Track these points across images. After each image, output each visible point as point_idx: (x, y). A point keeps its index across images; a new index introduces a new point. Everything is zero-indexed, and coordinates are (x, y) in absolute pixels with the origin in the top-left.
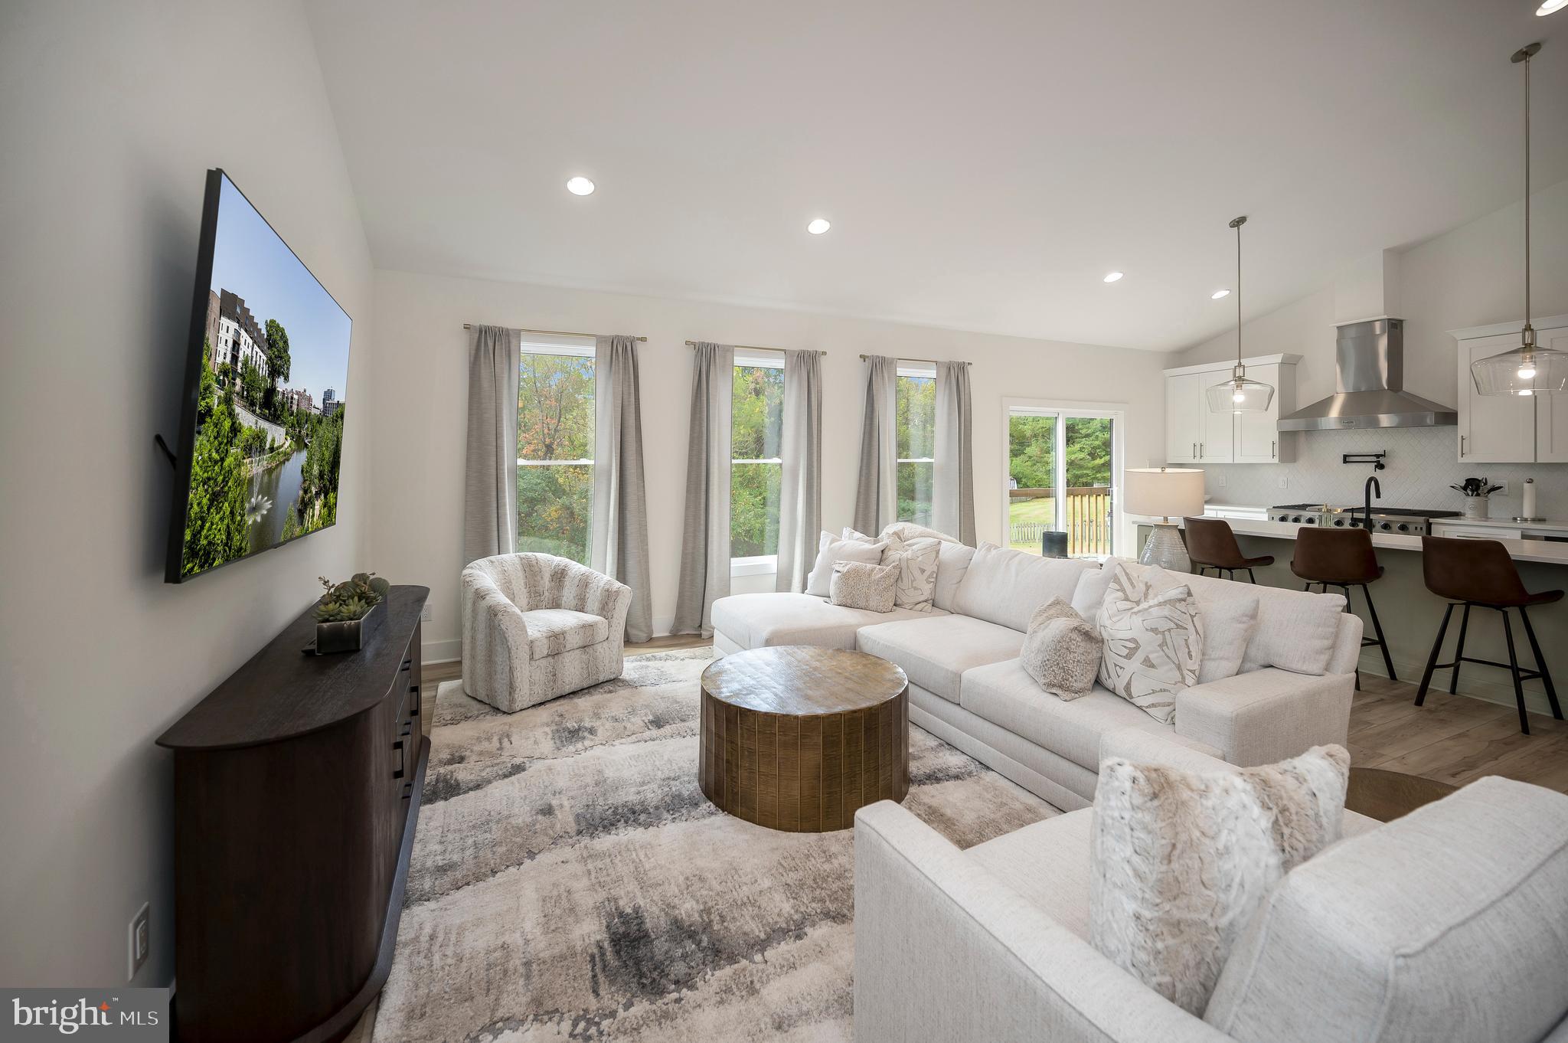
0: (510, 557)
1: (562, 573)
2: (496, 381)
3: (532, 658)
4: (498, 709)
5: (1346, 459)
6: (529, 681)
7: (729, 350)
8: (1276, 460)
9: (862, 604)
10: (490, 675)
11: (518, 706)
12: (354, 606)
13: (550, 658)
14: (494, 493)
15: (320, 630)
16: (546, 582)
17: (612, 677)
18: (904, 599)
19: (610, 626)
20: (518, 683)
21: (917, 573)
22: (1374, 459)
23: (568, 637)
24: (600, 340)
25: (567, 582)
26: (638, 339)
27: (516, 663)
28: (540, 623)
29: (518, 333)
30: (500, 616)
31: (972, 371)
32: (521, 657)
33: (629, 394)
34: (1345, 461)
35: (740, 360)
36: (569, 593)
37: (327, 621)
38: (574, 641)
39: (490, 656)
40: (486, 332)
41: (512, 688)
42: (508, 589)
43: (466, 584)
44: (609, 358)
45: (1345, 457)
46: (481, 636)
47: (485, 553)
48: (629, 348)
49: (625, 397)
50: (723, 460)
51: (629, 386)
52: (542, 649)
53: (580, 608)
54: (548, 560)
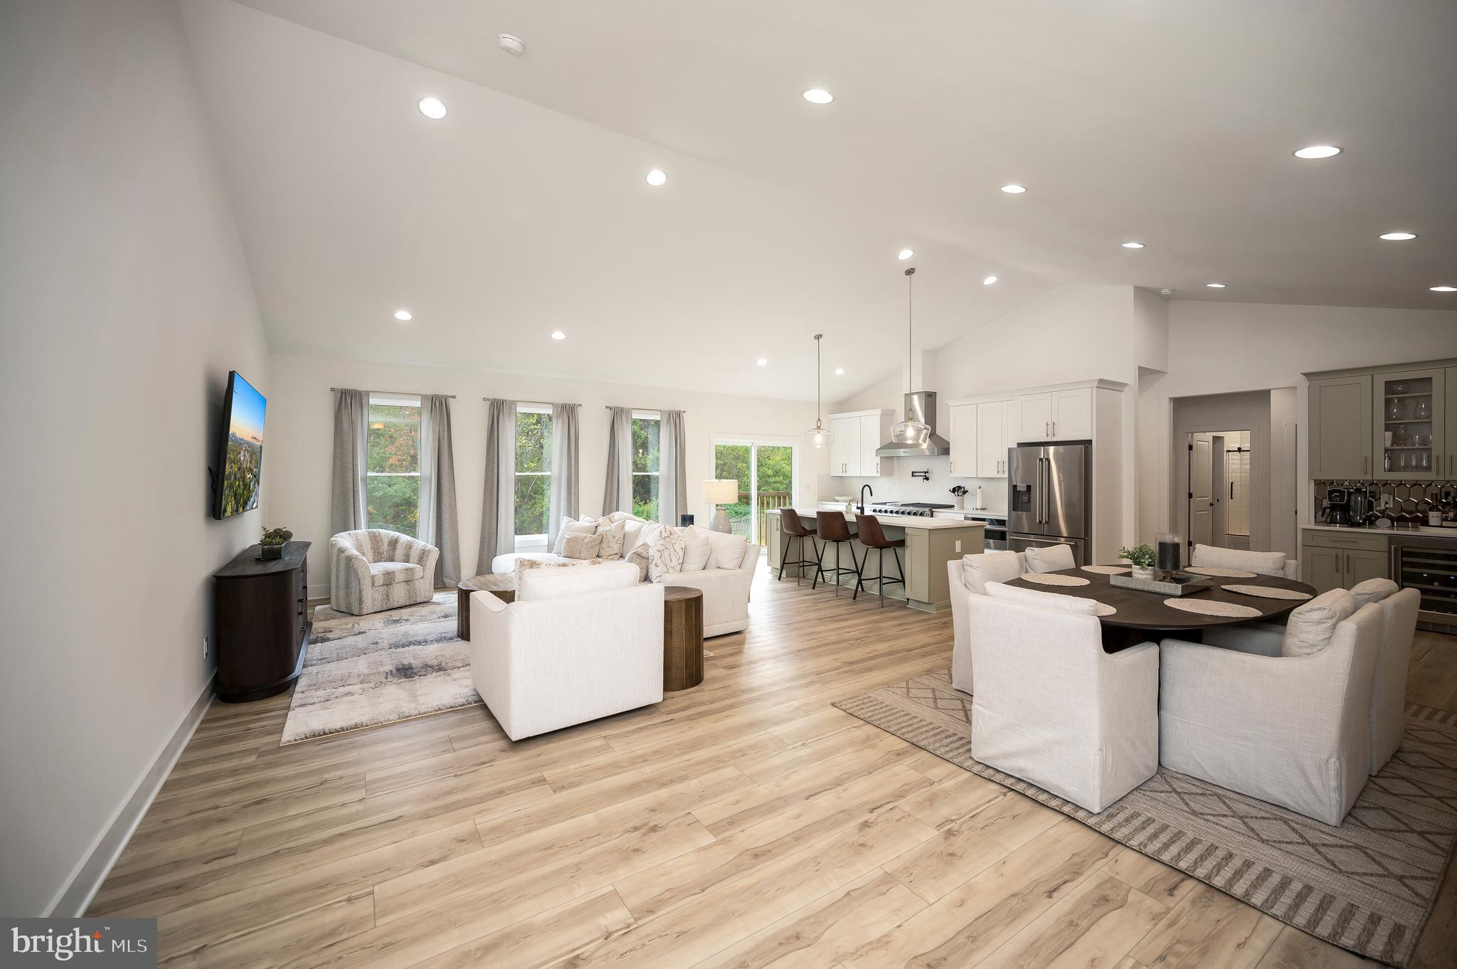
0: (363, 531)
1: (396, 541)
2: (352, 422)
3: (373, 585)
4: (353, 615)
5: (913, 474)
6: (371, 598)
7: (514, 403)
8: (879, 475)
9: (577, 556)
10: (348, 595)
11: (365, 611)
12: (278, 540)
13: (385, 587)
14: (351, 494)
15: (263, 550)
16: (385, 546)
17: (426, 600)
18: (603, 553)
19: (424, 570)
20: (364, 599)
21: (611, 539)
22: (923, 474)
23: (396, 574)
24: (424, 398)
25: (399, 546)
26: (451, 397)
27: (364, 587)
28: (378, 569)
29: (368, 393)
30: (353, 561)
31: (686, 417)
32: (366, 585)
33: (444, 431)
34: (913, 476)
35: (521, 409)
36: (399, 552)
37: (266, 545)
38: (400, 577)
39: (348, 584)
40: (345, 393)
41: (361, 601)
42: (360, 548)
43: (333, 545)
44: (430, 409)
45: (913, 472)
46: (342, 574)
47: (345, 528)
48: (444, 403)
49: (441, 433)
50: (508, 473)
51: (444, 426)
52: (380, 581)
53: (407, 561)
54: (388, 533)
